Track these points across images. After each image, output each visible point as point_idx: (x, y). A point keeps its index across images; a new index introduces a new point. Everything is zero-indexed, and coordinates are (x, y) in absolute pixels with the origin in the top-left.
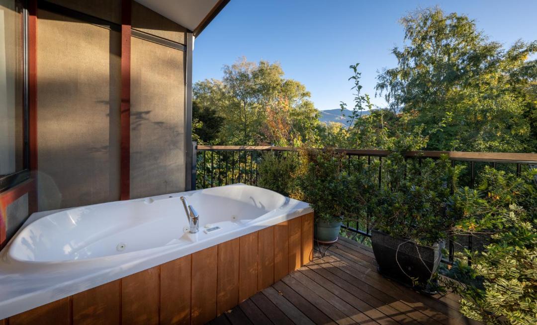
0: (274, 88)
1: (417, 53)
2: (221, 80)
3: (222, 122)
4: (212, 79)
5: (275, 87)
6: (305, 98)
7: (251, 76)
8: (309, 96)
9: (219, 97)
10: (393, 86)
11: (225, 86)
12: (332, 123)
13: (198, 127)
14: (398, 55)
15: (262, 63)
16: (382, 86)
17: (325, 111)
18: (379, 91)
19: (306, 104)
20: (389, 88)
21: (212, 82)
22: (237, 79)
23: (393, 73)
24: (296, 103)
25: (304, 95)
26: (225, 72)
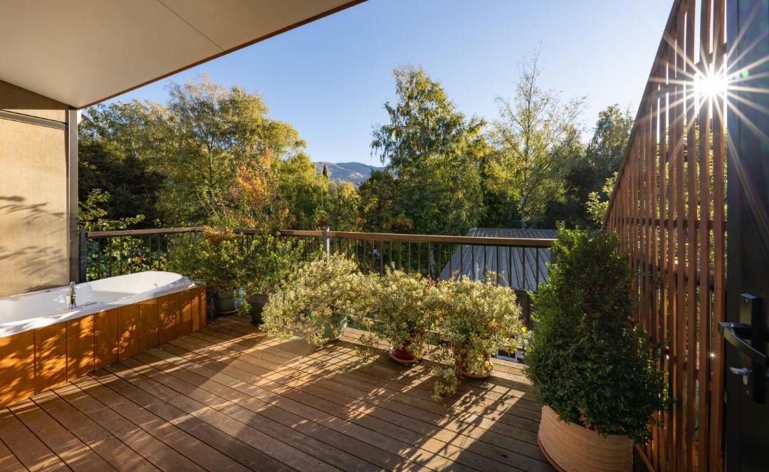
0: (253, 132)
1: (406, 112)
2: (165, 106)
3: (161, 182)
4: (146, 101)
5: (255, 130)
6: (300, 149)
7: (217, 107)
8: (305, 147)
9: (161, 136)
10: (388, 146)
11: (171, 119)
12: (343, 182)
13: (102, 200)
14: (390, 110)
15: (234, 90)
16: (376, 144)
17: (338, 164)
18: (374, 150)
19: (301, 157)
20: (384, 147)
21: (148, 107)
22: (193, 109)
23: (388, 130)
24: (288, 154)
25: (297, 144)
26: (172, 94)
